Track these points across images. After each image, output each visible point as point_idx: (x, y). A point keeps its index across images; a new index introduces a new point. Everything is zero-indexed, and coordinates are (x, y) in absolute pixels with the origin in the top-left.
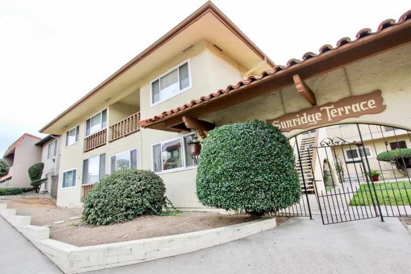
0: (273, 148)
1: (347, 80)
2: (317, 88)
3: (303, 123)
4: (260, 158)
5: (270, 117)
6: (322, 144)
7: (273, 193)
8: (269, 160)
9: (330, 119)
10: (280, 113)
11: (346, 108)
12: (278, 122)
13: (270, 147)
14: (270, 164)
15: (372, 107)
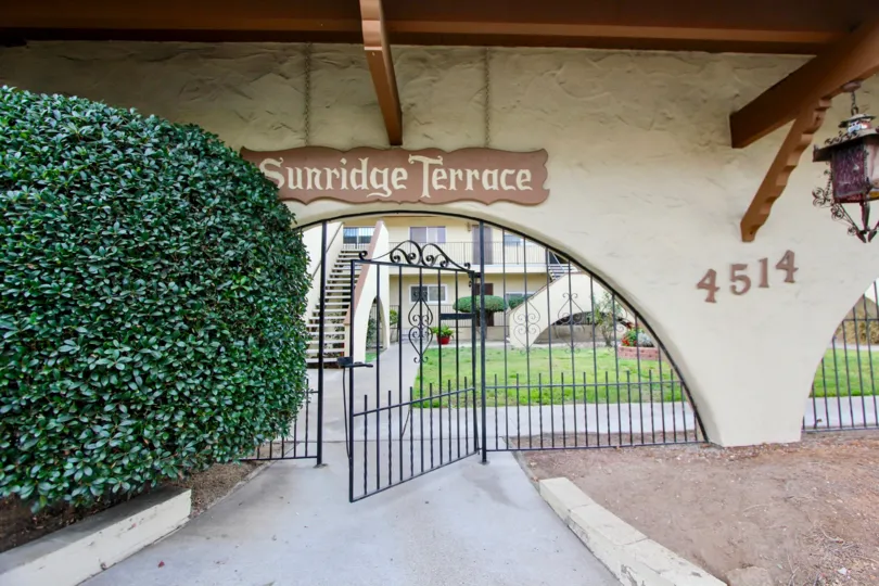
0: (227, 234)
1: (487, 105)
2: (412, 101)
3: (355, 186)
4: (147, 265)
5: (257, 143)
6: (395, 254)
7: (178, 417)
8: (194, 279)
9: (426, 193)
10: (292, 141)
11: (470, 173)
12: (278, 164)
13: (215, 230)
14: (192, 297)
15: (521, 188)
